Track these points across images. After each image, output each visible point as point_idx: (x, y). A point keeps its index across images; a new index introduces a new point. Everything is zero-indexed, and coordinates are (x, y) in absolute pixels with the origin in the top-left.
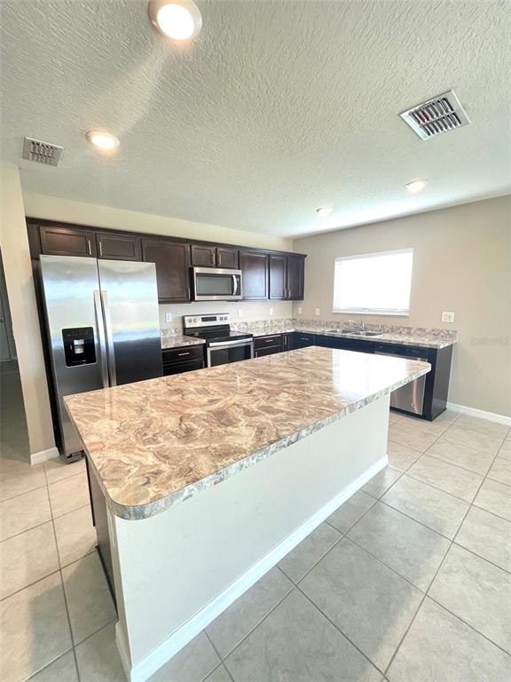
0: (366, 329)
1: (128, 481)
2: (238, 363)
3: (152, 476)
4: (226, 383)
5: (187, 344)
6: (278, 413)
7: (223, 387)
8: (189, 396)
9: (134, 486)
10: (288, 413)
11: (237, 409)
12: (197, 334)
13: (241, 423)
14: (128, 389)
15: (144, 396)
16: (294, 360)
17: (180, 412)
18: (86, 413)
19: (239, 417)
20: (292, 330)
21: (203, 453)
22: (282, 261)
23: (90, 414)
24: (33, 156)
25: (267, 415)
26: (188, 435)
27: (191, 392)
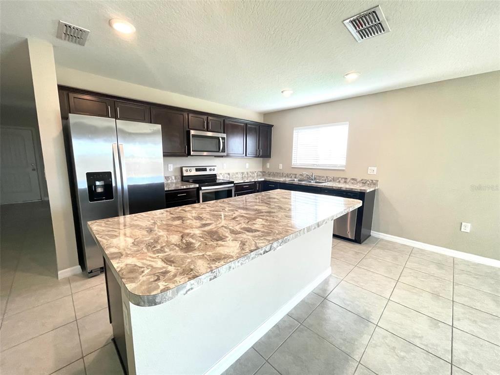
0: (315, 179)
1: (142, 278)
2: (224, 199)
3: (161, 275)
4: (216, 213)
5: (185, 187)
6: (255, 231)
7: (214, 215)
8: (188, 221)
9: (148, 282)
10: (263, 232)
11: (225, 229)
12: (191, 180)
13: (228, 239)
14: (139, 216)
15: (153, 221)
16: (265, 198)
17: (181, 232)
18: (107, 233)
19: (227, 235)
20: (263, 179)
21: (200, 258)
22: (255, 128)
23: (109, 233)
24: (65, 36)
25: (248, 233)
26: (188, 247)
27: (189, 219)
